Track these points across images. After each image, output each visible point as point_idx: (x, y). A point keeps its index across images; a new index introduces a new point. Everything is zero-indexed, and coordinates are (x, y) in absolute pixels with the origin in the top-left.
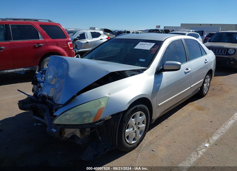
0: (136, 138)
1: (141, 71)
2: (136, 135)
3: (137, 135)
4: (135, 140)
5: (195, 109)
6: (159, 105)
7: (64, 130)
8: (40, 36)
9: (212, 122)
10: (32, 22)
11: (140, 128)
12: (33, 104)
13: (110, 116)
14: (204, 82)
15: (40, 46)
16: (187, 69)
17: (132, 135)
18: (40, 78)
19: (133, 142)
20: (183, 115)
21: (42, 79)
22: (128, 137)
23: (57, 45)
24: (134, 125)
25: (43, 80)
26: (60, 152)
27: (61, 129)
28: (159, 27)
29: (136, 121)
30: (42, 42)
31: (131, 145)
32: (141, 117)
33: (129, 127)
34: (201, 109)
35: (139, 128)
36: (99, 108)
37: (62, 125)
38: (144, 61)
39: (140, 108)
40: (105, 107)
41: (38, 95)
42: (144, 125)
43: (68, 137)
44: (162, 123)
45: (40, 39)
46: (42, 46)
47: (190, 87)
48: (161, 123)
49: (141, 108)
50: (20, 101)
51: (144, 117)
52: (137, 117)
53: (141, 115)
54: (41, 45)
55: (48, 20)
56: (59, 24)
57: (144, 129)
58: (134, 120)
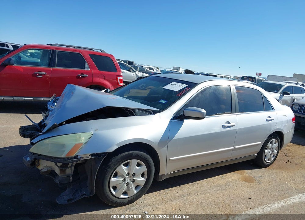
0: (128, 192)
1: (152, 113)
2: (128, 188)
3: (130, 189)
4: (127, 195)
5: (240, 179)
6: (171, 158)
7: (39, 160)
8: (86, 65)
9: (251, 198)
10: (82, 50)
11: (136, 181)
12: (33, 132)
13: (90, 156)
14: (264, 147)
15: (83, 76)
16: (229, 123)
17: (122, 187)
18: (51, 106)
19: (122, 196)
20: (218, 182)
21: (52, 107)
22: (115, 188)
23: (104, 78)
24: (125, 175)
25: (53, 109)
26: (41, 190)
27: (35, 159)
28: (260, 74)
29: (129, 170)
30: (87, 72)
31: (119, 199)
32: (138, 168)
33: (117, 176)
34: (249, 180)
35: (133, 181)
36: (77, 142)
37: (37, 154)
38: (164, 103)
39: (137, 155)
40: (84, 144)
41: (43, 124)
42: (143, 179)
43: (43, 171)
44: (182, 186)
45: (86, 69)
46: (86, 77)
47: (233, 148)
48: (180, 186)
49: (139, 156)
50: (21, 127)
51: (144, 169)
52: (131, 166)
53: (139, 165)
54: (85, 75)
55: (100, 50)
56: (112, 56)
57: (143, 184)
58: (126, 169)
